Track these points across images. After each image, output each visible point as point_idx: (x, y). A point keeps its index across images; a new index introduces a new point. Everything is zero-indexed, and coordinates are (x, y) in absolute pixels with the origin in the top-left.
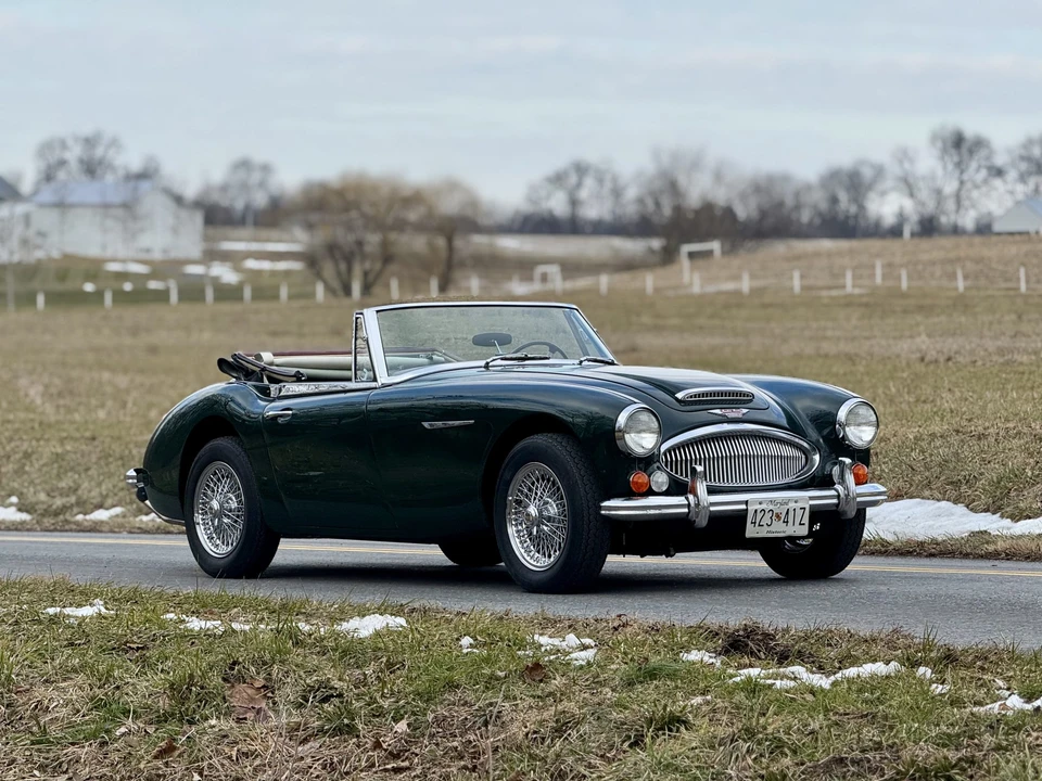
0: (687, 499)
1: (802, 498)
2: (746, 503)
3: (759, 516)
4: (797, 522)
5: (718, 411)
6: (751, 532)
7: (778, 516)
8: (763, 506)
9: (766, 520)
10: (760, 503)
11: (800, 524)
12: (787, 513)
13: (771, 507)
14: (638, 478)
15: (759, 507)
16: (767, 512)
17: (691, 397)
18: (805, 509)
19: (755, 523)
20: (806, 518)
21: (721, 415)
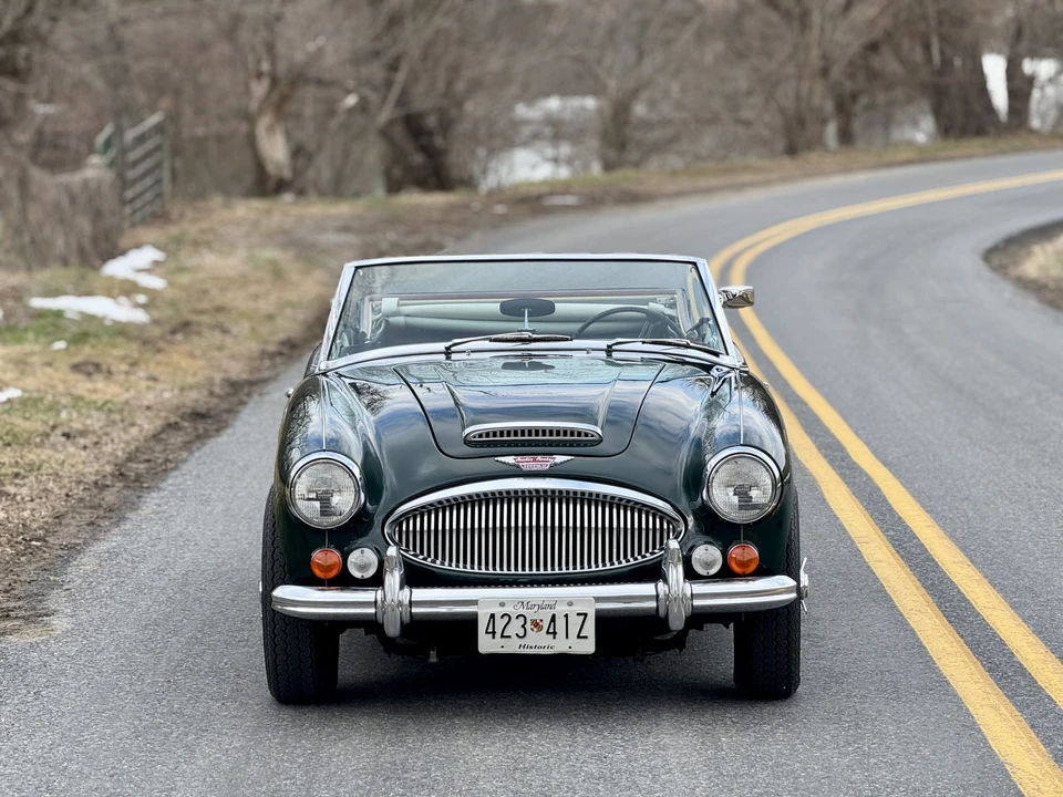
0: (376, 594)
1: (582, 600)
2: (474, 602)
3: (500, 624)
4: (574, 631)
5: (510, 460)
6: (488, 645)
8: (508, 609)
9: (515, 629)
10: (502, 605)
11: (579, 637)
12: (553, 618)
13: (521, 611)
14: (323, 558)
15: (498, 611)
16: (513, 617)
17: (480, 436)
18: (586, 615)
19: (494, 633)
20: (590, 629)
21: (514, 465)
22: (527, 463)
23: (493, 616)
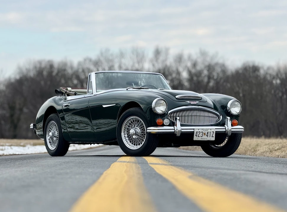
0: (174, 127)
1: (213, 129)
2: (194, 129)
3: (198, 133)
4: (211, 136)
5: (189, 102)
6: (195, 138)
7: (205, 134)
8: (200, 131)
9: (201, 135)
10: (199, 130)
11: (212, 137)
12: (208, 133)
13: (202, 131)
14: (159, 121)
15: (198, 131)
16: (201, 132)
17: (180, 97)
18: (214, 132)
19: (197, 136)
20: (214, 135)
21: (189, 103)
22: (192, 103)
23: (197, 132)
